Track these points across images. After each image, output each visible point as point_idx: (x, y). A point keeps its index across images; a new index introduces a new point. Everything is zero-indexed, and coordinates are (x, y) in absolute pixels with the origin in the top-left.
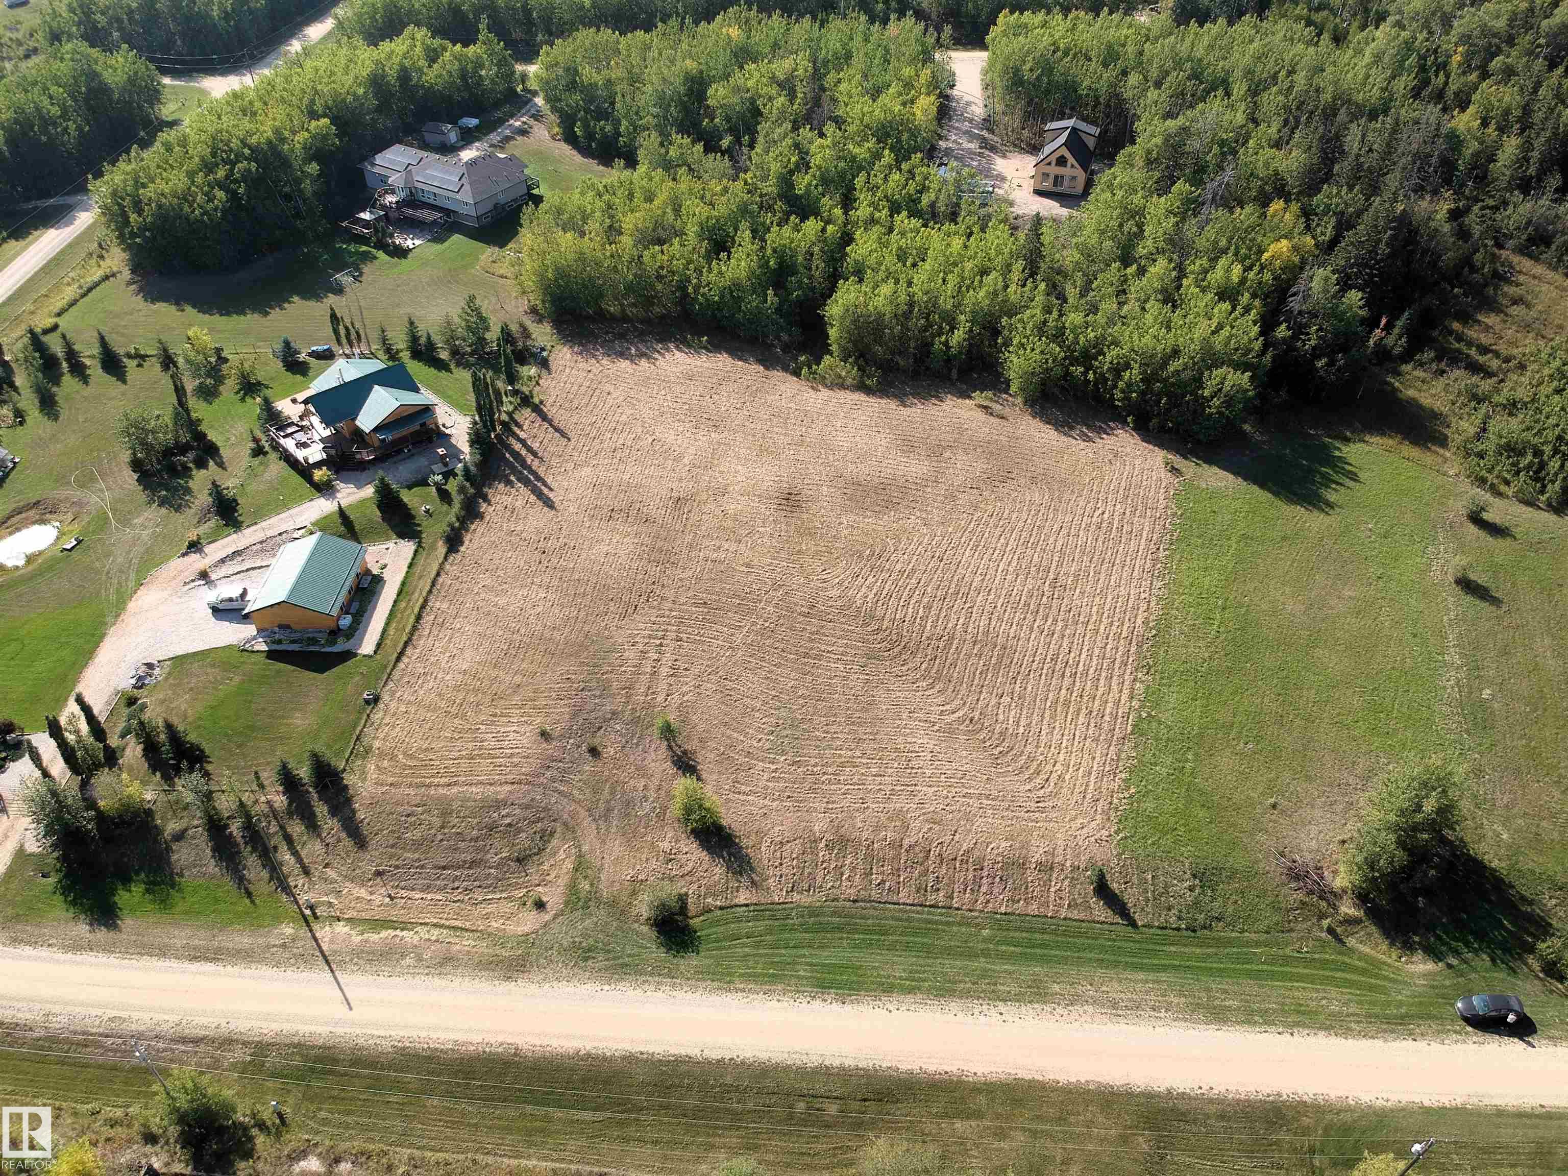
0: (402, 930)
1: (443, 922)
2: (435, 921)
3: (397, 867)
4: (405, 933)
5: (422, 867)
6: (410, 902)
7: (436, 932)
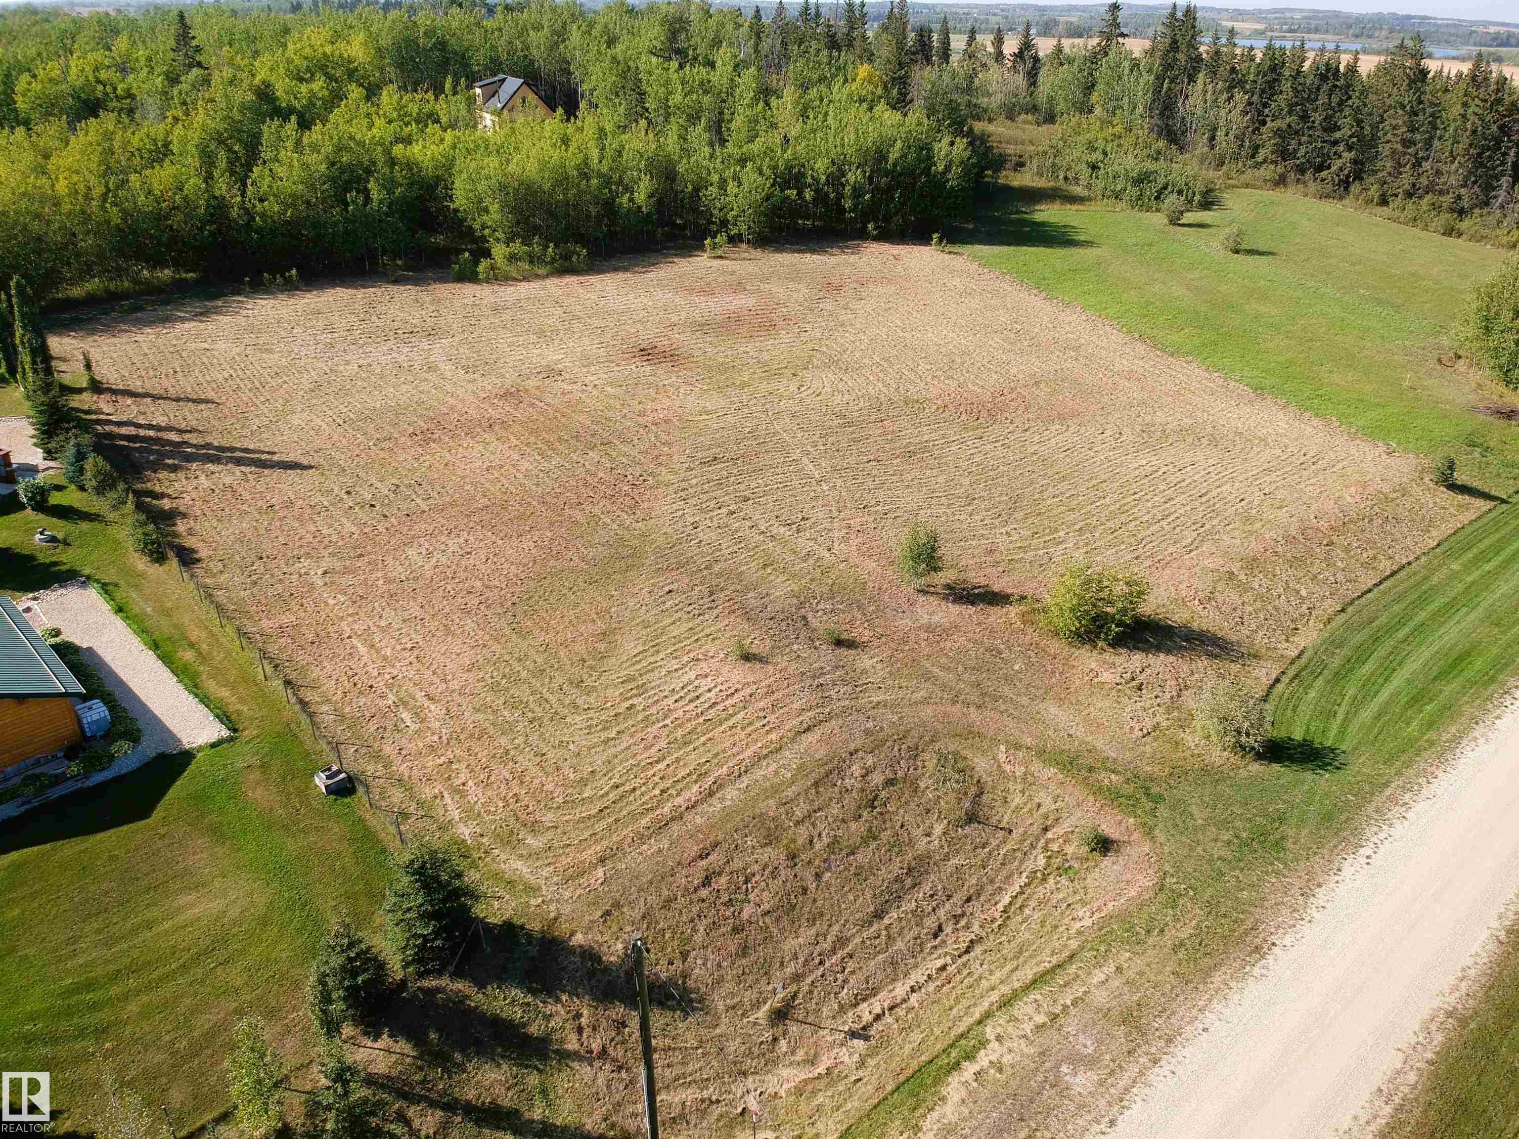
0: (970, 1056)
1: (1005, 989)
2: (994, 997)
3: (797, 978)
4: (984, 1059)
5: (841, 941)
6: (900, 1012)
7: (1023, 1008)
